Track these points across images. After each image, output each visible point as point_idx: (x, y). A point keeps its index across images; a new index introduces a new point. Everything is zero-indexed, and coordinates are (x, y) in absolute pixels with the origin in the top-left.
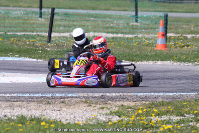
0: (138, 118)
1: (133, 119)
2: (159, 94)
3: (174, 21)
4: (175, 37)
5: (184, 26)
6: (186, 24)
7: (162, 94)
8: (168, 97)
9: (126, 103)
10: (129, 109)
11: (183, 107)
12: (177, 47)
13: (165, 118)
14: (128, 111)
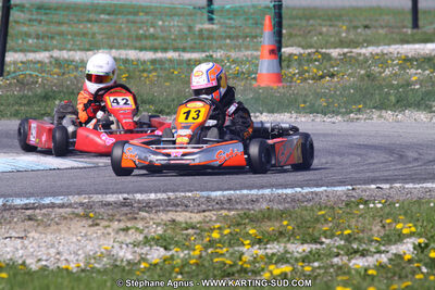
0: (210, 251)
1: (197, 253)
2: (261, 192)
3: (301, 19)
4: (301, 54)
5: (324, 29)
6: (328, 23)
7: (267, 192)
8: (283, 199)
9: (182, 217)
10: (190, 231)
11: (317, 220)
12: (306, 79)
13: (274, 248)
14: (187, 235)
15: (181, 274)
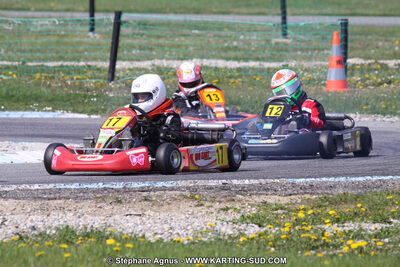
0: (297, 228)
1: (287, 229)
2: (337, 180)
3: (360, 34)
4: (362, 65)
5: (380, 44)
6: (384, 38)
7: (343, 179)
8: (356, 186)
9: (272, 199)
10: (279, 211)
11: (386, 203)
12: (367, 85)
13: (350, 226)
14: (277, 215)
15: (274, 247)
